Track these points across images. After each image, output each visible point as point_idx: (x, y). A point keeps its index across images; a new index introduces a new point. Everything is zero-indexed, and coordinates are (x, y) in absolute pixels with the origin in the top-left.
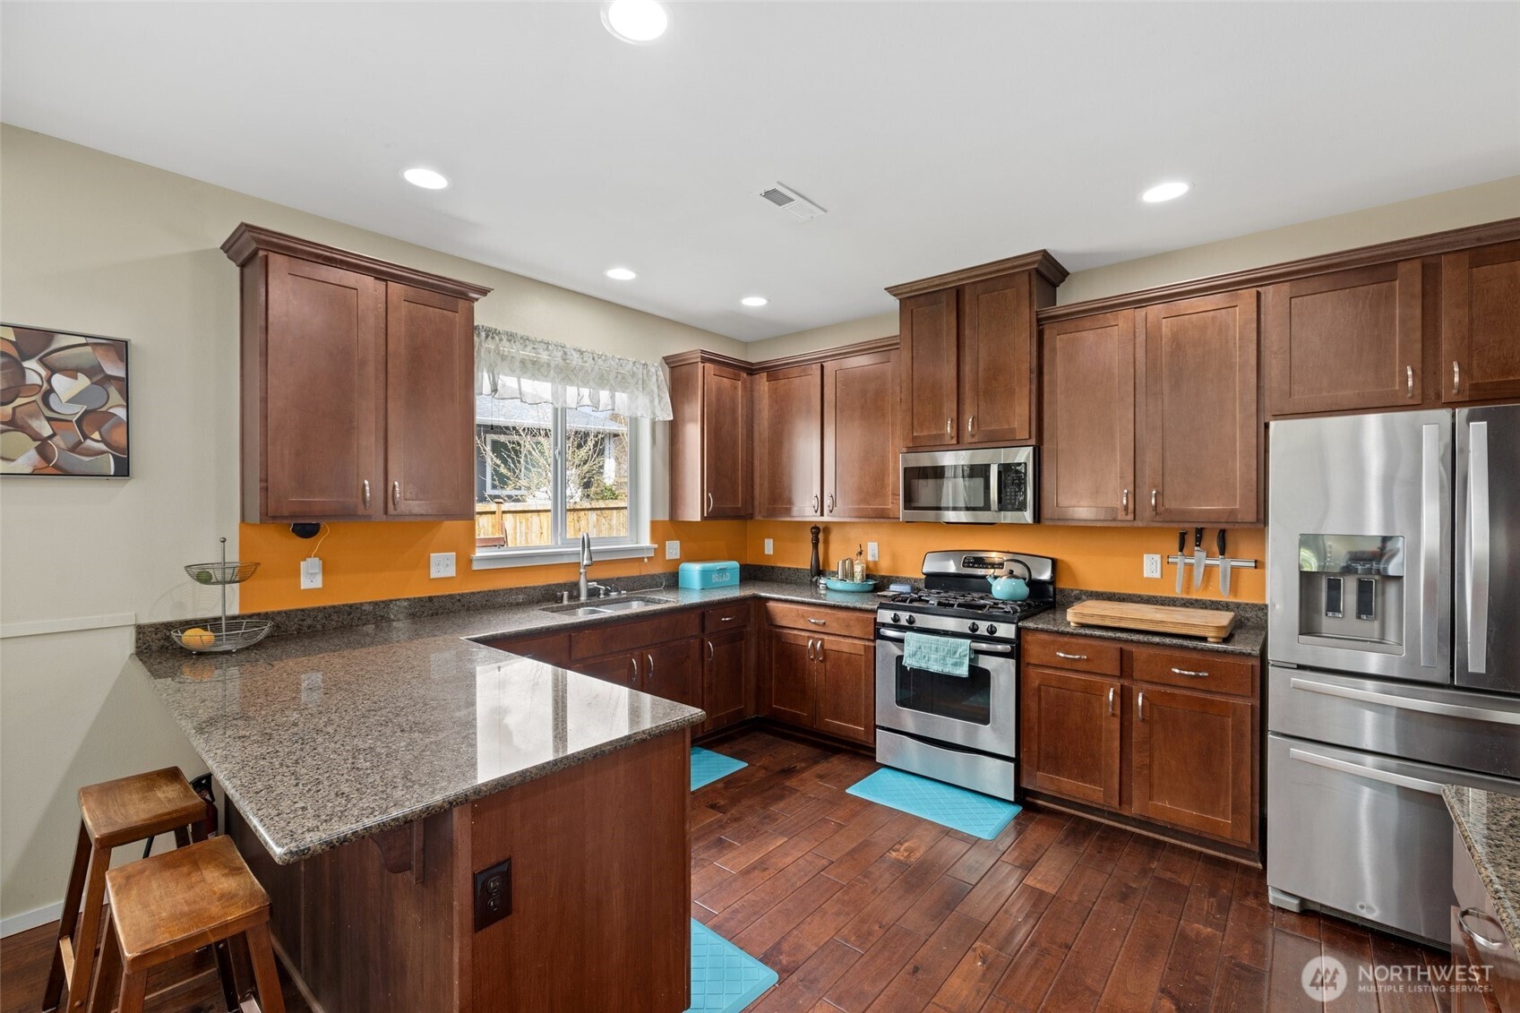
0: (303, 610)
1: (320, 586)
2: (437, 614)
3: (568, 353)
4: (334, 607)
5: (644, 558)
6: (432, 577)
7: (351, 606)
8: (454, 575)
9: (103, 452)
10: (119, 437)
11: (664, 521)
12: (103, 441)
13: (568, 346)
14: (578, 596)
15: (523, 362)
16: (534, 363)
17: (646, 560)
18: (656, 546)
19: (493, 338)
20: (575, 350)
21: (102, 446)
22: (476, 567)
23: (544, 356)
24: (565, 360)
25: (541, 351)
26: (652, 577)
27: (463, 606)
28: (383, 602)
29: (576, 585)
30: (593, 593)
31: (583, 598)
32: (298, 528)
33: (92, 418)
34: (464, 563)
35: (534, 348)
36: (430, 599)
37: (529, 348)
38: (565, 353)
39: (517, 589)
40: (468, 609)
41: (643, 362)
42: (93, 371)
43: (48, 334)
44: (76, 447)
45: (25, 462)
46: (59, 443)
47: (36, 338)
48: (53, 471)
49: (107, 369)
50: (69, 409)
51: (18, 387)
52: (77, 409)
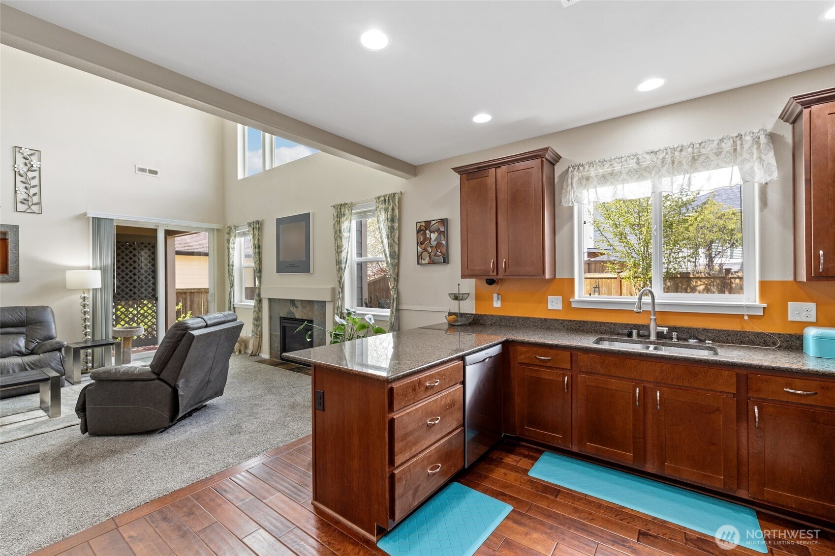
0: (492, 315)
1: (500, 306)
2: (549, 329)
3: (640, 158)
4: (503, 316)
6: (549, 308)
7: (509, 317)
8: (561, 309)
9: (441, 256)
10: (444, 250)
11: (784, 283)
12: (440, 252)
13: (639, 153)
14: (649, 336)
15: (604, 176)
16: (611, 174)
17: (746, 318)
18: (765, 305)
19: (578, 169)
20: (647, 153)
21: (440, 254)
22: (573, 306)
23: (618, 167)
24: (638, 164)
25: (615, 164)
26: (770, 335)
27: (564, 327)
28: (523, 317)
29: (647, 327)
30: (660, 335)
31: (653, 338)
32: (488, 281)
33: (439, 244)
34: (567, 304)
35: (611, 165)
36: (546, 320)
37: (607, 165)
38: (638, 159)
39: (600, 322)
40: (568, 329)
41: (735, 135)
42: (438, 231)
43: (430, 222)
44: (435, 255)
45: (427, 260)
46: (432, 254)
47: (428, 223)
48: (432, 262)
49: (442, 229)
50: (434, 243)
51: (425, 239)
52: (436, 243)
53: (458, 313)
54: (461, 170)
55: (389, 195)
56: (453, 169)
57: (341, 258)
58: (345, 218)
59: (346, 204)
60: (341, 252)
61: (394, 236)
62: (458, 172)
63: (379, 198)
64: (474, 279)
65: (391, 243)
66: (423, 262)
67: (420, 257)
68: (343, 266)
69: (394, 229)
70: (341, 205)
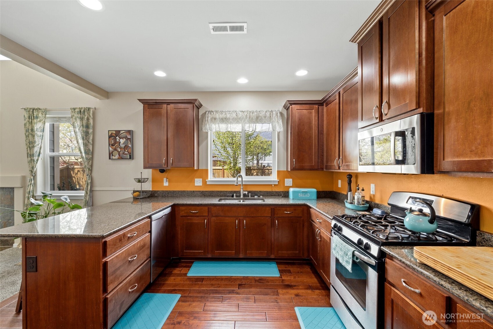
0: (163, 191)
1: (168, 185)
2: (195, 196)
3: (238, 113)
4: (170, 191)
5: (272, 185)
6: (195, 185)
7: (174, 191)
8: (202, 185)
9: (127, 154)
10: (130, 151)
11: (284, 171)
12: (127, 152)
13: (237, 110)
14: (240, 196)
15: (222, 119)
16: (226, 118)
17: (273, 185)
18: (279, 180)
19: (211, 113)
20: (240, 111)
21: (127, 153)
22: (208, 183)
23: (228, 116)
24: (237, 116)
25: (227, 114)
26: (280, 192)
27: (203, 195)
28: (181, 191)
29: (240, 192)
30: (245, 195)
31: (242, 197)
32: (160, 170)
33: (126, 147)
34: (204, 182)
35: (225, 114)
36: (194, 191)
37: (224, 114)
38: (237, 113)
39: (220, 191)
40: (205, 196)
41: (271, 110)
42: (126, 137)
43: (119, 131)
44: (124, 153)
45: (117, 156)
46: (121, 153)
47: (118, 132)
48: (121, 158)
49: (129, 137)
50: (123, 146)
51: (116, 142)
52: (124, 145)
53: (140, 191)
54: (144, 101)
55: (84, 108)
56: (138, 100)
57: (33, 151)
58: (38, 120)
59: (40, 109)
60: (33, 147)
61: (89, 138)
62: (142, 103)
63: (74, 109)
64: (151, 169)
65: (85, 143)
66: (113, 157)
67: (111, 154)
68: (35, 158)
69: (88, 133)
70: (34, 109)
